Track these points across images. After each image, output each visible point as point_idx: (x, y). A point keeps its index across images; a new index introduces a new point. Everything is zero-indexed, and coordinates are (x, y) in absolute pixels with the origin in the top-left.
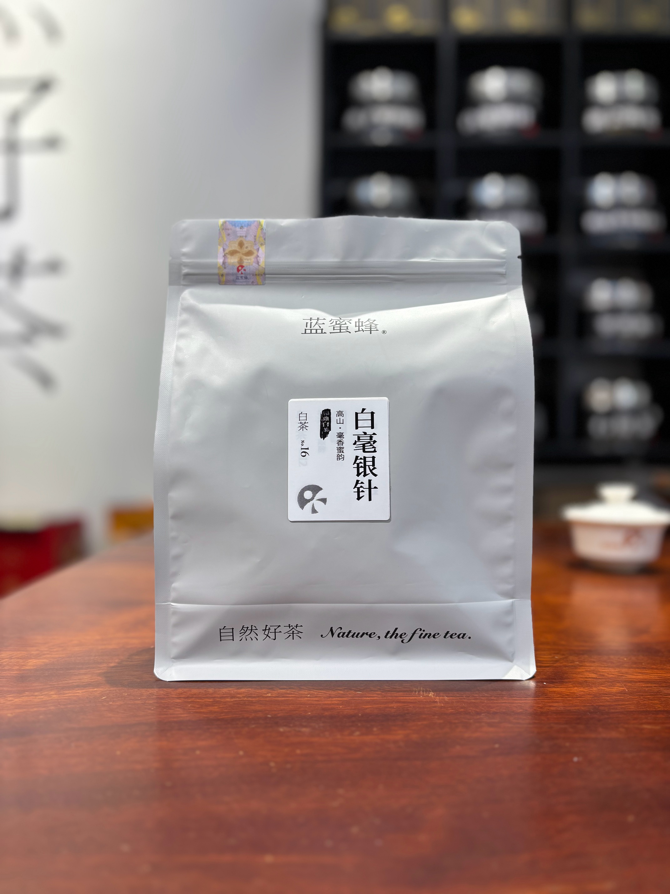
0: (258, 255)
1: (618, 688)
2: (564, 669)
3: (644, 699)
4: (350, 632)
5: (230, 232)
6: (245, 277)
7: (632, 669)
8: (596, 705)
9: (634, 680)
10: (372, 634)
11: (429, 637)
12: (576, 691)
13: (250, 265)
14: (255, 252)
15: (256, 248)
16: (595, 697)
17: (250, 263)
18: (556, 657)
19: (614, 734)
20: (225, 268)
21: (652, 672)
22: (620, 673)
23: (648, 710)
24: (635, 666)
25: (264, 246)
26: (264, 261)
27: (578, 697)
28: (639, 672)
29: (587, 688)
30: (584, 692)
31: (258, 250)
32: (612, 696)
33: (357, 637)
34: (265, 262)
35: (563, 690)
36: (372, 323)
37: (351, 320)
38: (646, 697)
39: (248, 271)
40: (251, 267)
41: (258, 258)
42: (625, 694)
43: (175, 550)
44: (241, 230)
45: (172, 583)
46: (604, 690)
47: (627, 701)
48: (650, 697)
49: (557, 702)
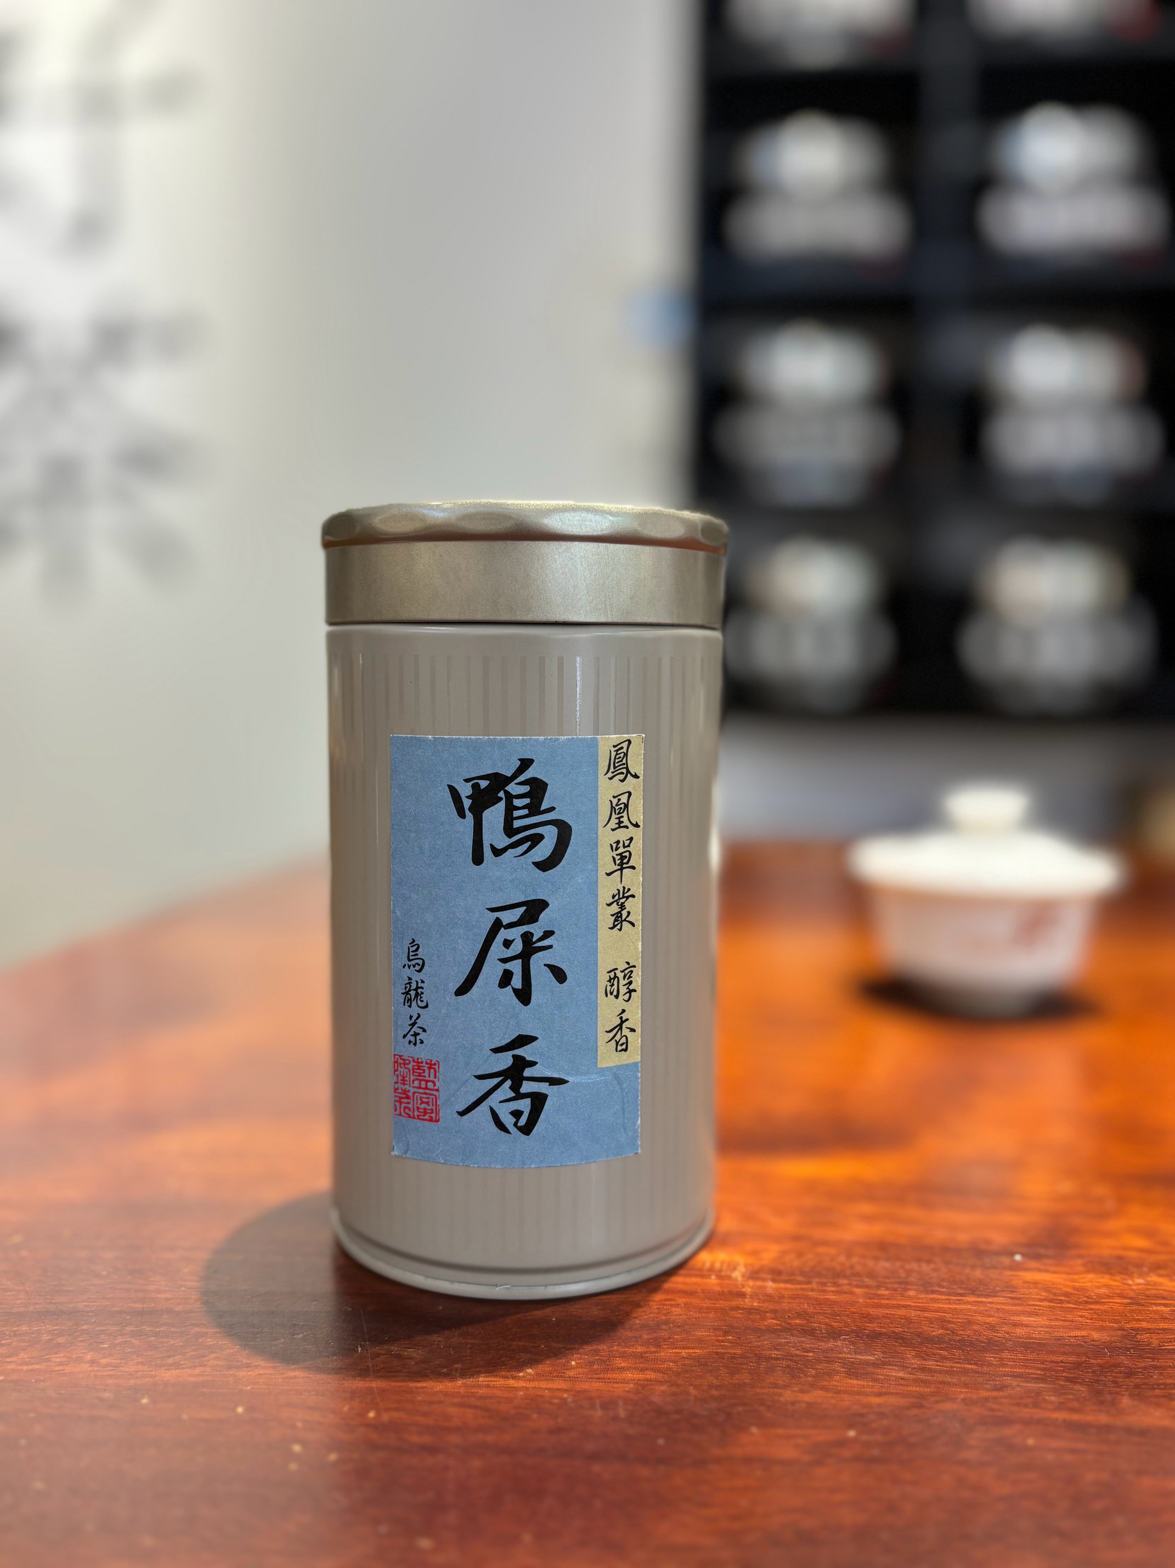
8: (1132, 1329)
12: (1088, 1284)
16: (1133, 1304)
19: (1157, 1417)
27: (1091, 1303)
29: (1118, 1279)
30: (1109, 1287)
35: (1058, 1279)
46: (1161, 1284)
49: (1037, 1314)
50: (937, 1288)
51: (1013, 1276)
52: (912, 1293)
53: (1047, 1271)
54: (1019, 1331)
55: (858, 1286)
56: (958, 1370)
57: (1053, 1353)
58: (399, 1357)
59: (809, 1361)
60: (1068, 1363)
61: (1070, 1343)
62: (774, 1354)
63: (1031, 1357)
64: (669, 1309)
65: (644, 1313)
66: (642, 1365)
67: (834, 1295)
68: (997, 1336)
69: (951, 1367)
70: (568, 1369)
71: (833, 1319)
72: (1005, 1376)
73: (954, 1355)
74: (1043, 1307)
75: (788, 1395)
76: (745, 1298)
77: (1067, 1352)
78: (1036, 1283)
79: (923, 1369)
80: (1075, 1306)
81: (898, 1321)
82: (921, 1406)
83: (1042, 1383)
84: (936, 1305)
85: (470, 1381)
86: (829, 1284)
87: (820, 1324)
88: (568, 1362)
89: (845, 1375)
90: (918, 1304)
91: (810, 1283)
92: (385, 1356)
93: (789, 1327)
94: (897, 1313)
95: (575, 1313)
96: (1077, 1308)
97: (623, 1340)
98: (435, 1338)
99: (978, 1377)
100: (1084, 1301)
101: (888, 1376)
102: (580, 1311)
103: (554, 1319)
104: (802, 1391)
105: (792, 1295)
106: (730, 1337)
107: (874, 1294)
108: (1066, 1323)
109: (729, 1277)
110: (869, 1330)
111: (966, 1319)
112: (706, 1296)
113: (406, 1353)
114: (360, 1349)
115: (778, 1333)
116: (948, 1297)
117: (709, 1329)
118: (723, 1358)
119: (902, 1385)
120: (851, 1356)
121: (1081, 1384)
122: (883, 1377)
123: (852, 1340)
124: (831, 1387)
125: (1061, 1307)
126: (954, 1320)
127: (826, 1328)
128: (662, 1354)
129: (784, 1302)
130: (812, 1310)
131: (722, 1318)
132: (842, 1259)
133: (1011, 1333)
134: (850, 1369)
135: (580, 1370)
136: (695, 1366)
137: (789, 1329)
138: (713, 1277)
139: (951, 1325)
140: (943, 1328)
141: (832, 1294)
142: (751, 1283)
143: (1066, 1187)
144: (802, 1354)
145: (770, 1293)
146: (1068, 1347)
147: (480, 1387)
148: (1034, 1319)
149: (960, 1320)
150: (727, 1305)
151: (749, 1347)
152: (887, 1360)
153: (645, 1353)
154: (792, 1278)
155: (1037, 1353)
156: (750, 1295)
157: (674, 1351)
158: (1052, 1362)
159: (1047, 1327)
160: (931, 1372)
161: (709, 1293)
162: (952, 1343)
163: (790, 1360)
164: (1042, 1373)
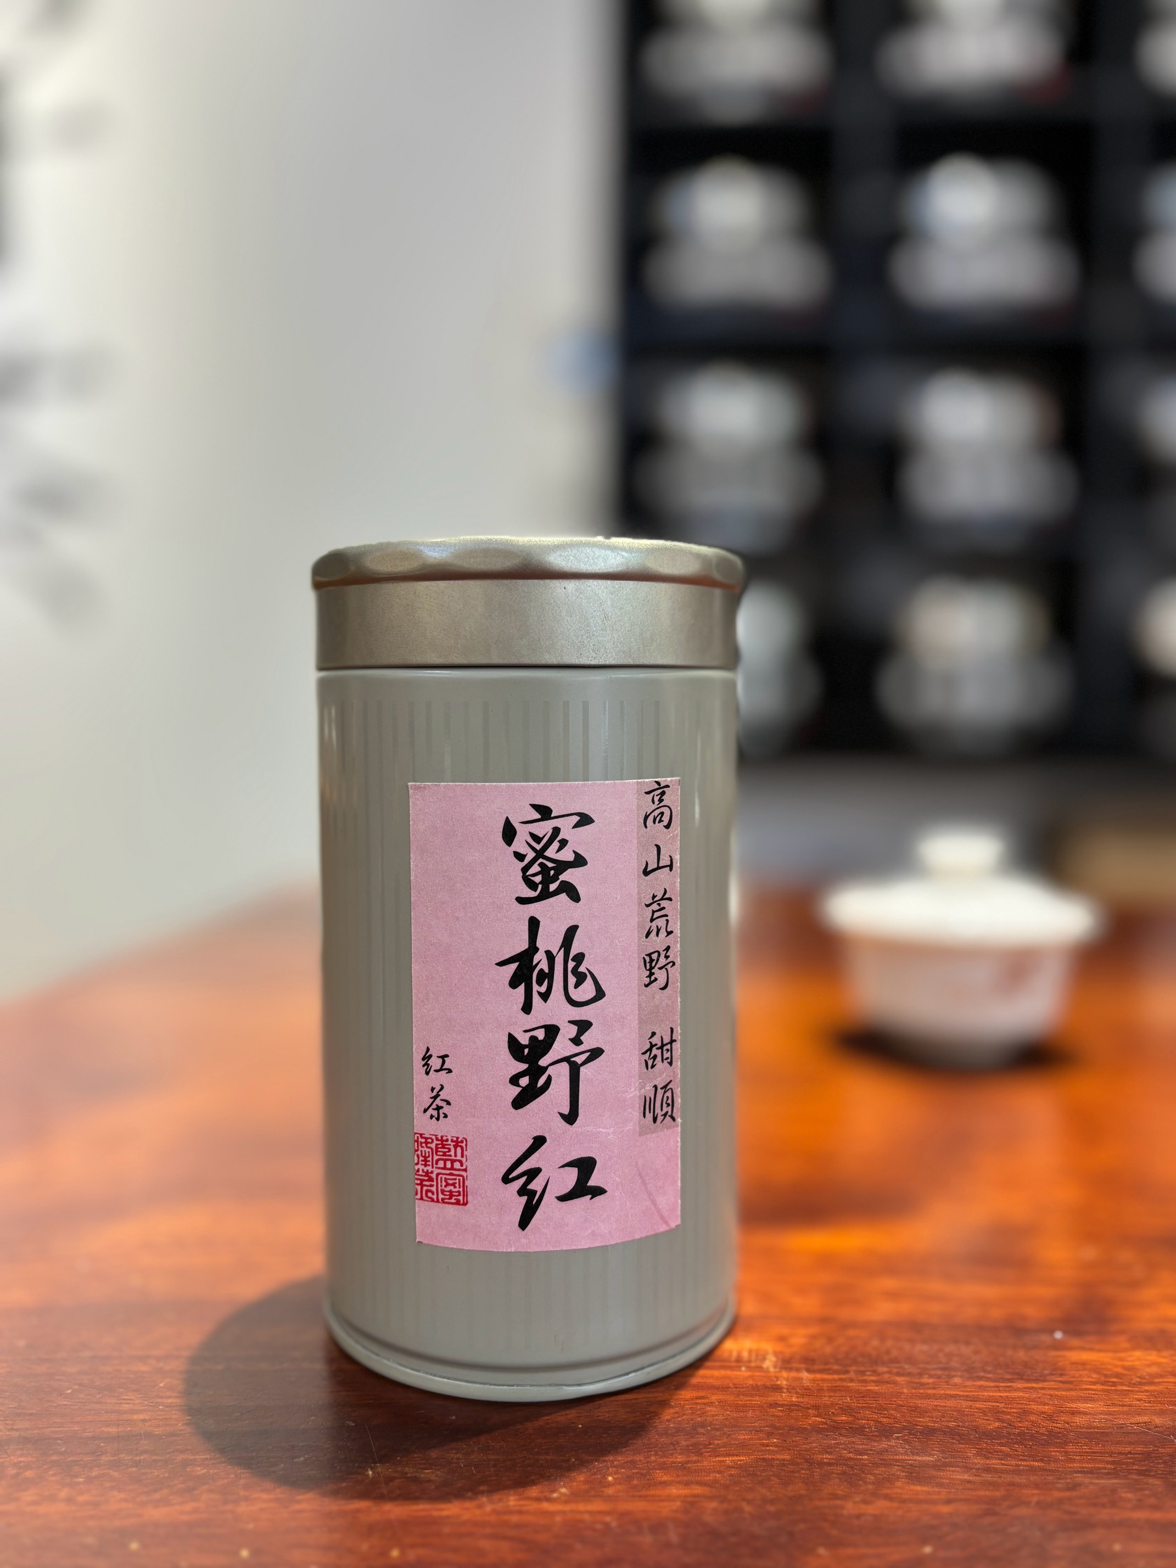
50: (982, 1374)
51: (1059, 1356)
52: (957, 1380)
53: (1091, 1349)
54: (1078, 1420)
55: (898, 1374)
56: (1025, 1468)
57: (1118, 1443)
58: (416, 1480)
59: (865, 1465)
60: (1137, 1454)
61: (1134, 1431)
62: (826, 1458)
63: (1096, 1449)
64: (703, 1408)
65: (677, 1415)
66: (685, 1478)
67: (876, 1386)
68: (1057, 1427)
69: (1017, 1465)
70: (605, 1487)
71: (880, 1413)
72: (1076, 1473)
73: (1017, 1451)
74: (1098, 1391)
75: (850, 1508)
76: (782, 1393)
77: (1132, 1441)
78: (1084, 1364)
79: (988, 1470)
80: (1130, 1389)
81: (950, 1414)
82: (994, 1513)
83: (1115, 1478)
84: (986, 1394)
85: (499, 1506)
86: (868, 1373)
87: (869, 1420)
88: (604, 1477)
89: (906, 1480)
90: (967, 1394)
91: (847, 1372)
92: (400, 1480)
93: (836, 1425)
94: (947, 1405)
95: (601, 1418)
96: (1132, 1391)
97: (661, 1448)
98: (452, 1455)
99: (1048, 1475)
100: (1137, 1382)
101: (953, 1479)
102: (607, 1416)
103: (580, 1426)
104: (865, 1502)
105: (832, 1386)
106: (775, 1440)
107: (919, 1383)
108: (1125, 1409)
109: (760, 1368)
110: (922, 1426)
111: (1021, 1408)
112: (740, 1391)
113: (423, 1476)
114: (370, 1473)
115: (826, 1433)
116: (997, 1384)
117: (751, 1431)
118: (772, 1466)
119: (970, 1489)
120: (909, 1458)
121: (1154, 1476)
122: (947, 1481)
123: (906, 1438)
124: (895, 1496)
125: (1116, 1390)
126: (1009, 1410)
127: (875, 1425)
128: (705, 1463)
129: (824, 1396)
130: (856, 1404)
131: (763, 1417)
132: (875, 1343)
133: (1071, 1423)
134: (911, 1473)
135: (619, 1487)
136: (744, 1476)
137: (836, 1428)
138: (743, 1369)
139: (1006, 1417)
140: (999, 1420)
141: (873, 1384)
142: (785, 1374)
143: (1090, 1253)
144: (856, 1457)
145: (808, 1386)
146: (1133, 1435)
147: (511, 1512)
148: (1091, 1405)
149: (1015, 1410)
150: (764, 1401)
151: (797, 1451)
152: (947, 1460)
153: (687, 1464)
154: (827, 1367)
155: (1102, 1444)
156: (787, 1389)
157: (717, 1459)
158: (1120, 1453)
159: (1106, 1414)
160: (998, 1472)
161: (743, 1388)
162: (1011, 1437)
163: (844, 1464)
164: (1112, 1467)
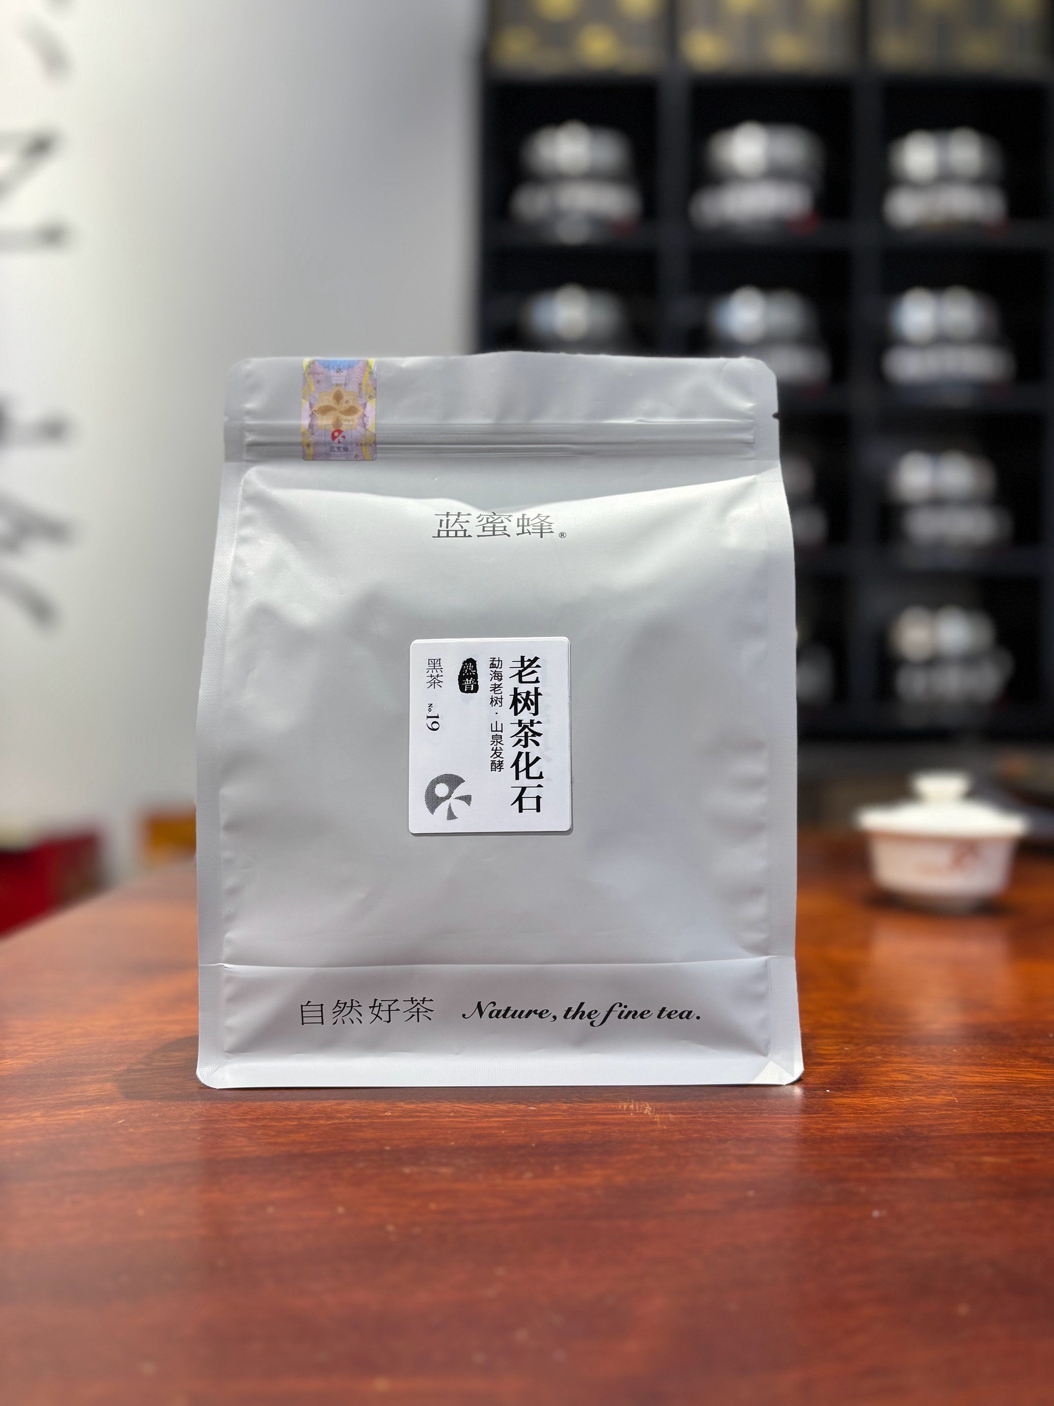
0: (365, 413)
1: (943, 1097)
2: (858, 1067)
3: (985, 1115)
4: (508, 1009)
5: (320, 377)
6: (344, 448)
7: (966, 1066)
8: (909, 1126)
9: (969, 1084)
10: (544, 1013)
11: (633, 1017)
12: (875, 1103)
13: (352, 430)
14: (361, 409)
15: (361, 402)
16: (906, 1112)
17: (352, 425)
18: (846, 1048)
19: (936, 1172)
20: (313, 434)
21: (996, 1071)
22: (947, 1074)
23: (991, 1132)
24: (969, 1061)
25: (375, 399)
26: (374, 422)
27: (880, 1113)
28: (976, 1070)
29: (894, 1099)
30: (890, 1103)
31: (365, 405)
32: (934, 1110)
33: (519, 1016)
34: (376, 424)
35: (857, 1101)
36: (543, 521)
37: (510, 516)
38: (987, 1111)
39: (348, 438)
40: (354, 431)
41: (365, 419)
42: (953, 1106)
43: (230, 881)
44: (338, 374)
45: (225, 932)
46: (921, 1100)
47: (958, 1119)
48: (994, 1111)
49: (847, 1121)
53: (848, 1097)
54: (839, 1131)
57: (863, 1141)
59: (711, 1156)
60: (874, 1146)
61: (873, 1136)
62: (687, 1154)
63: (850, 1145)
66: (603, 1167)
71: (719, 1132)
72: (837, 1156)
74: (851, 1117)
75: (703, 1176)
76: (657, 1125)
77: (872, 1141)
78: (844, 1104)
81: (761, 1131)
83: (862, 1158)
87: (712, 1136)
88: (553, 1167)
89: (736, 1162)
93: (692, 1139)
96: (873, 1117)
100: (876, 1112)
101: (764, 1161)
104: (712, 1173)
106: (655, 1147)
108: (868, 1125)
110: (745, 1137)
112: (631, 1124)
115: (686, 1143)
120: (737, 1152)
121: (884, 1157)
122: (761, 1162)
123: (735, 1143)
124: (730, 1169)
125: (863, 1117)
127: (716, 1138)
129: (684, 1125)
130: (703, 1129)
131: (647, 1137)
133: (835, 1133)
134: (739, 1159)
135: (562, 1172)
142: (658, 1116)
144: (705, 1153)
147: (498, 1184)
148: (848, 1124)
150: (647, 1129)
151: (669, 1151)
155: (854, 1142)
156: (660, 1123)
158: (865, 1146)
159: (857, 1128)
164: (860, 1153)
